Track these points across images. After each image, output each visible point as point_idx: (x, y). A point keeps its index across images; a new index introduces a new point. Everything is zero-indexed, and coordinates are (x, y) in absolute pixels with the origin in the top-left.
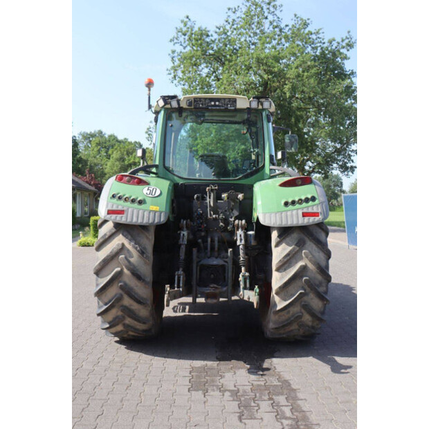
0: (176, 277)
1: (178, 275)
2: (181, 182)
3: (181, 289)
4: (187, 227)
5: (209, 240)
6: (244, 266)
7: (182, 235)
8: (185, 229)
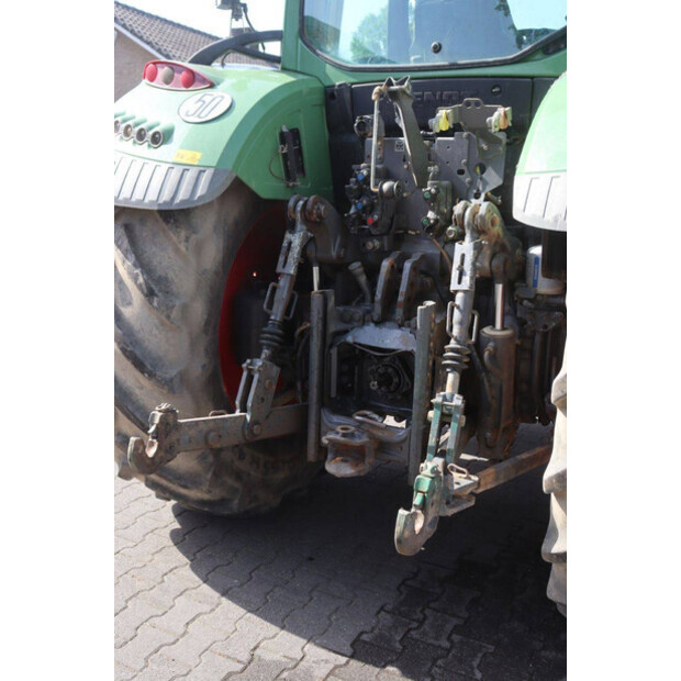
0: (245, 374)
1: (250, 371)
2: (339, 79)
3: (248, 418)
4: (306, 220)
5: (386, 264)
6: (454, 368)
7: (285, 244)
8: (299, 226)
